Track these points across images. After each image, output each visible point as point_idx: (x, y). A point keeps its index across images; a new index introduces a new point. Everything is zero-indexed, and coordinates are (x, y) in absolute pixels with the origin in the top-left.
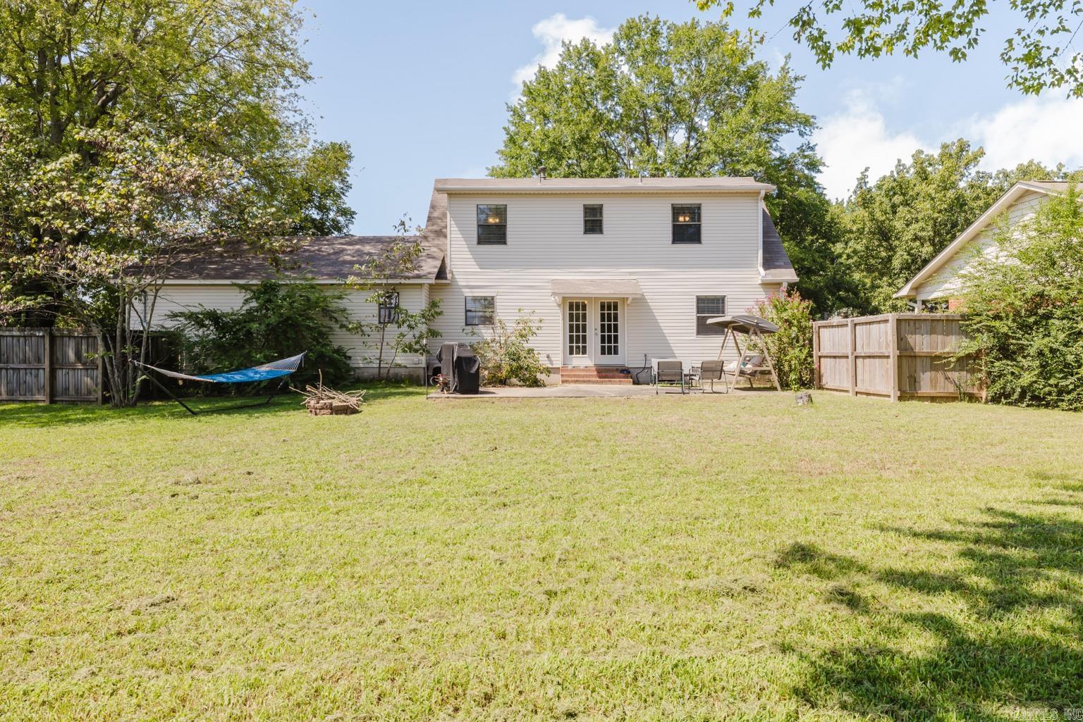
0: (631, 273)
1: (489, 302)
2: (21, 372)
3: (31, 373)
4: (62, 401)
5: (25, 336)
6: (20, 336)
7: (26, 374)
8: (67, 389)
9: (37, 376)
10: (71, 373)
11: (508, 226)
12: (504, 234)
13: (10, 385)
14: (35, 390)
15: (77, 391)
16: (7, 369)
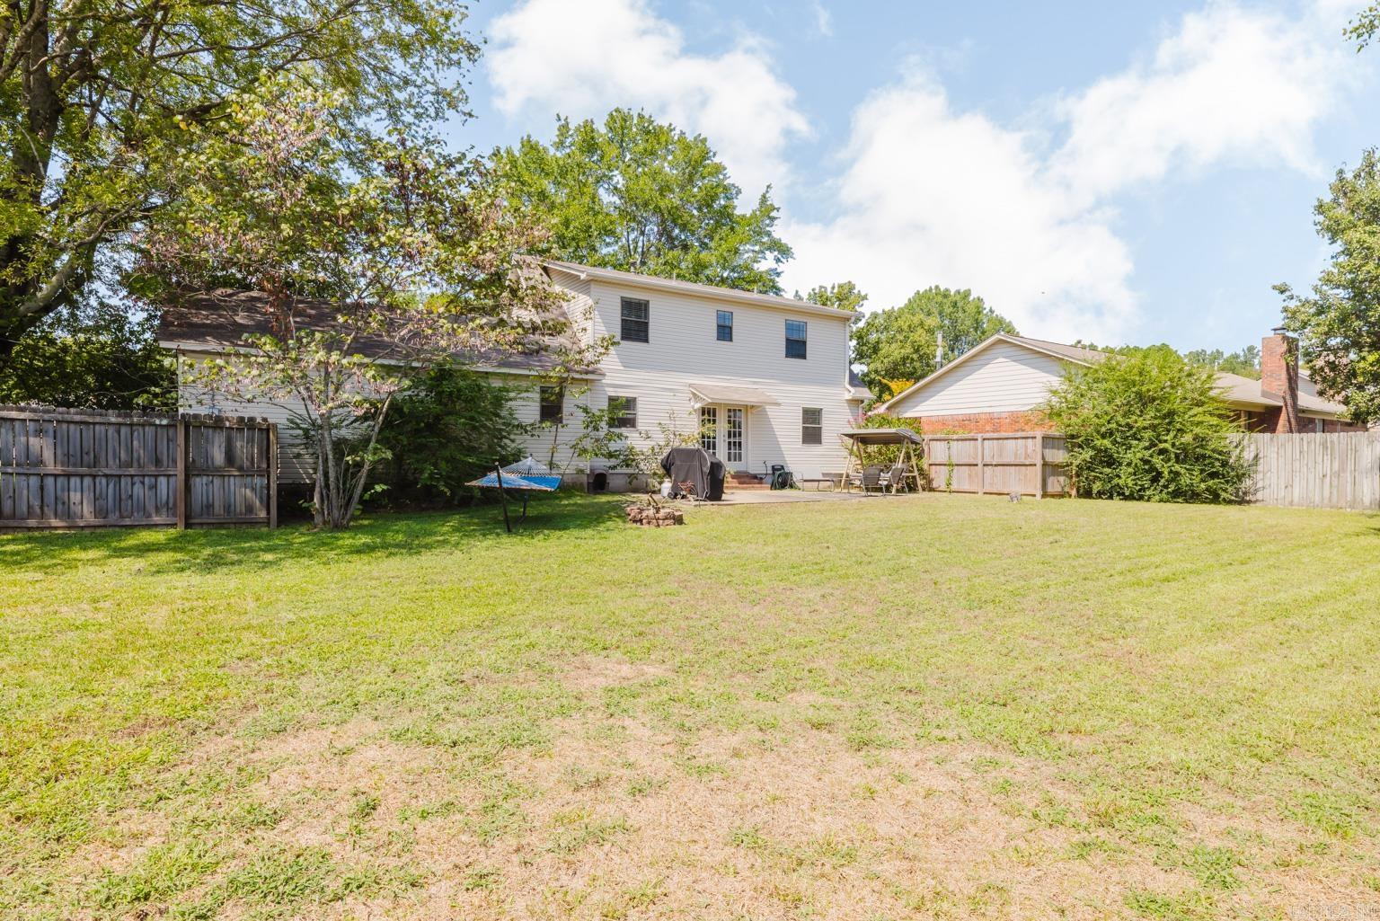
0: (755, 383)
1: (630, 403)
2: (123, 480)
3: (143, 483)
4: (202, 524)
5: (131, 425)
6: (120, 424)
7: (133, 484)
8: (210, 506)
9: (154, 487)
10: (217, 481)
11: (650, 324)
12: (646, 331)
13: (101, 502)
14: (151, 508)
15: (228, 508)
16: (94, 477)
